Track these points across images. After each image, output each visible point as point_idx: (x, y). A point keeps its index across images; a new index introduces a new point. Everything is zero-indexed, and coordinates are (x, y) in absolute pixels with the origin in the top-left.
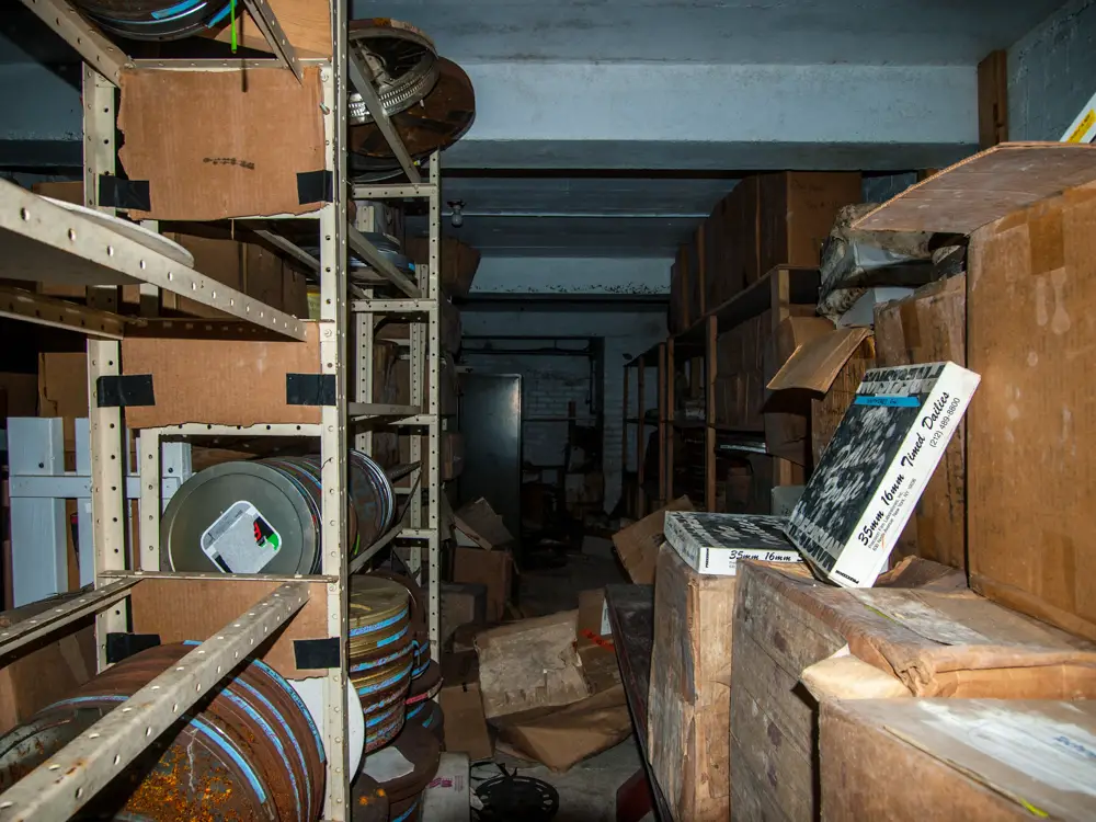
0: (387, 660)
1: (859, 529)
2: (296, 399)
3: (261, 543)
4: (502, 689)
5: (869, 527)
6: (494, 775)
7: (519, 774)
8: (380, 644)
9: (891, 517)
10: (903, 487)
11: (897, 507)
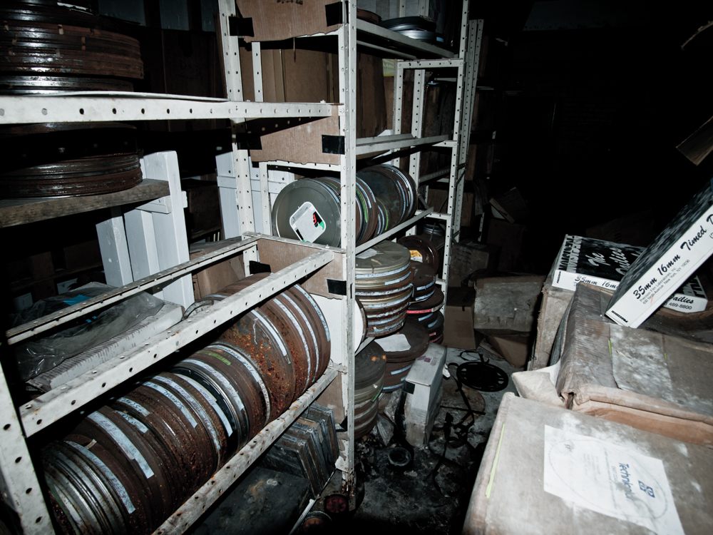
0: (390, 292)
1: (635, 287)
2: (326, 150)
3: (316, 225)
4: (486, 314)
5: (643, 287)
6: (475, 359)
7: (490, 363)
8: (387, 283)
9: (662, 284)
10: (677, 264)
11: (668, 278)
